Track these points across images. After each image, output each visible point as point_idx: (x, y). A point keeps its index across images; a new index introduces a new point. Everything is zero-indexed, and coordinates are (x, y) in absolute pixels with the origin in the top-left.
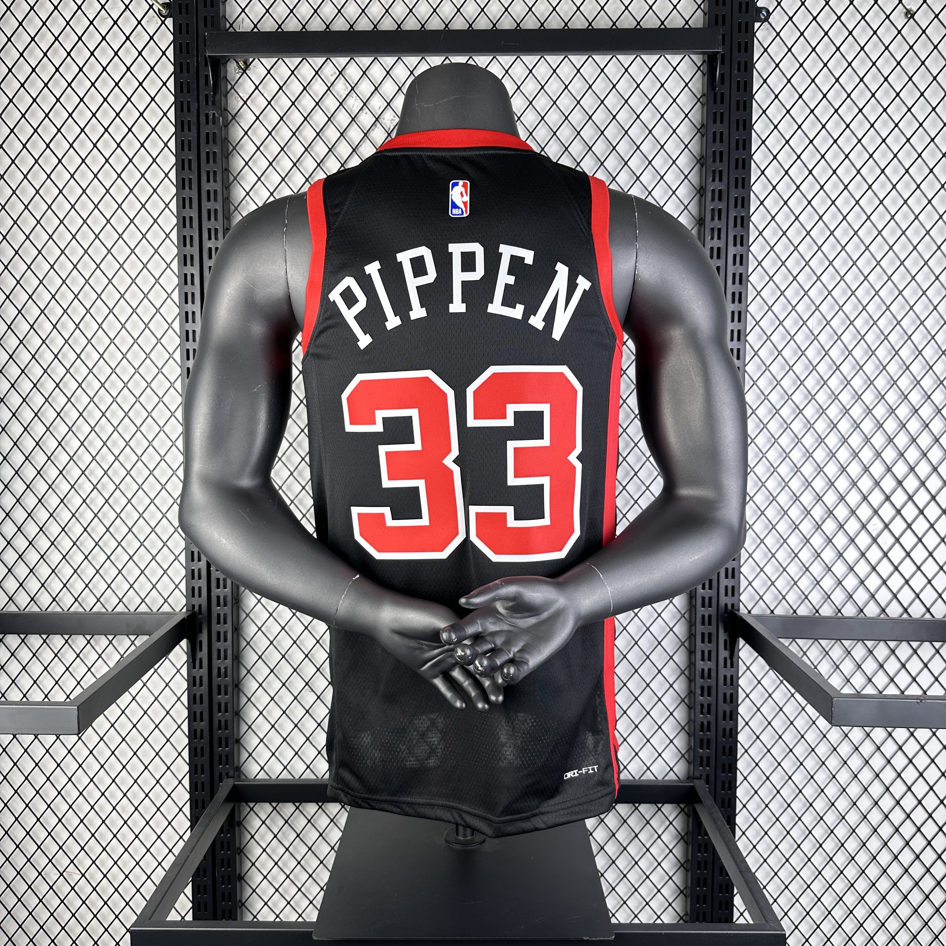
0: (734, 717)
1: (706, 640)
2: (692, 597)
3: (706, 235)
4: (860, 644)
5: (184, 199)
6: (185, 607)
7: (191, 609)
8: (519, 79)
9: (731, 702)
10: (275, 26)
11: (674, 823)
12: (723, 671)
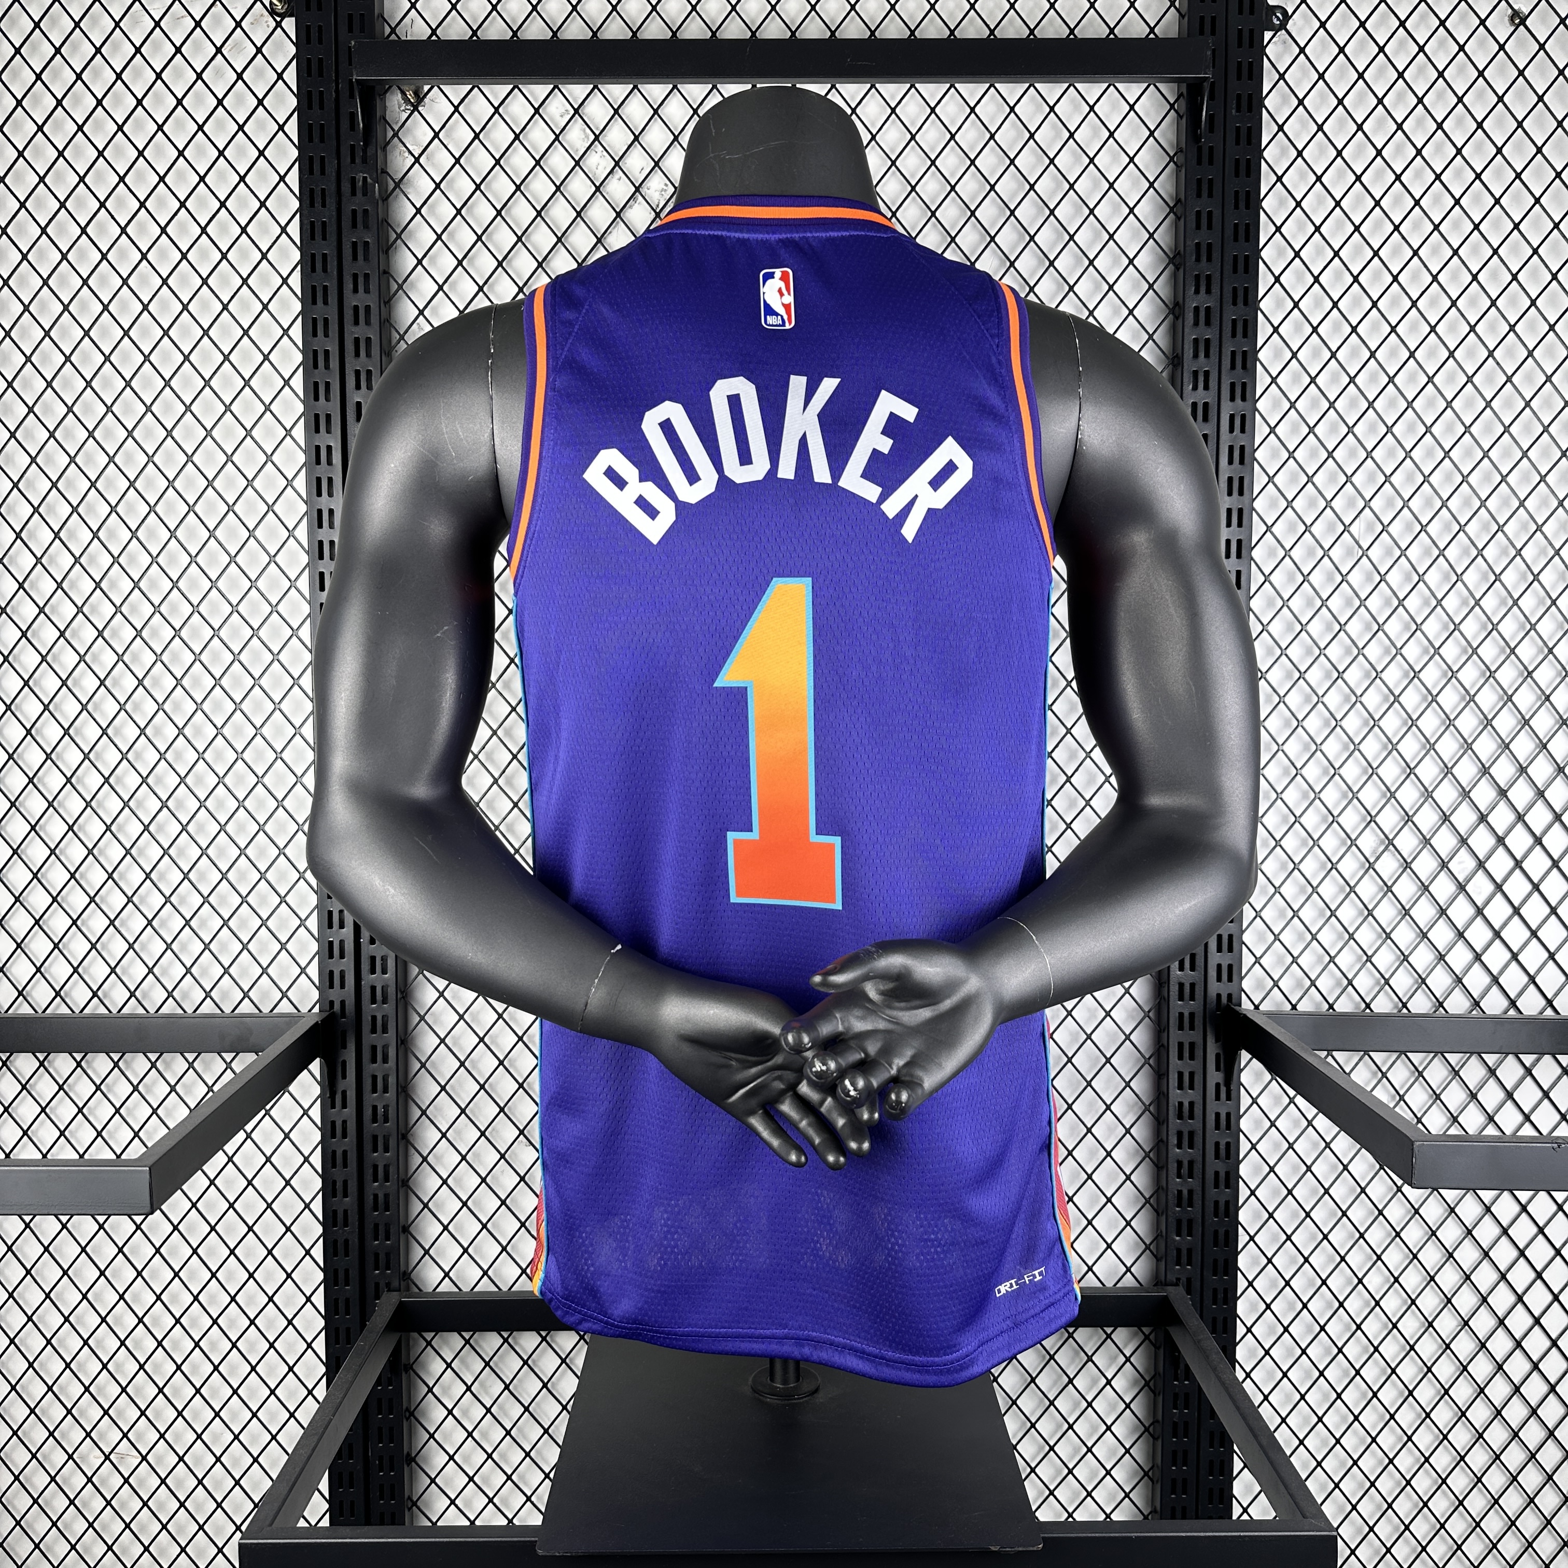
0: (1232, 1182)
1: (1186, 1054)
2: (1161, 983)
3: (1185, 383)
4: (1438, 1061)
5: (315, 321)
6: (318, 1006)
7: (327, 1008)
8: (874, 123)
9: (1228, 1157)
10: (466, 32)
11: (1132, 1360)
12: (1213, 1106)
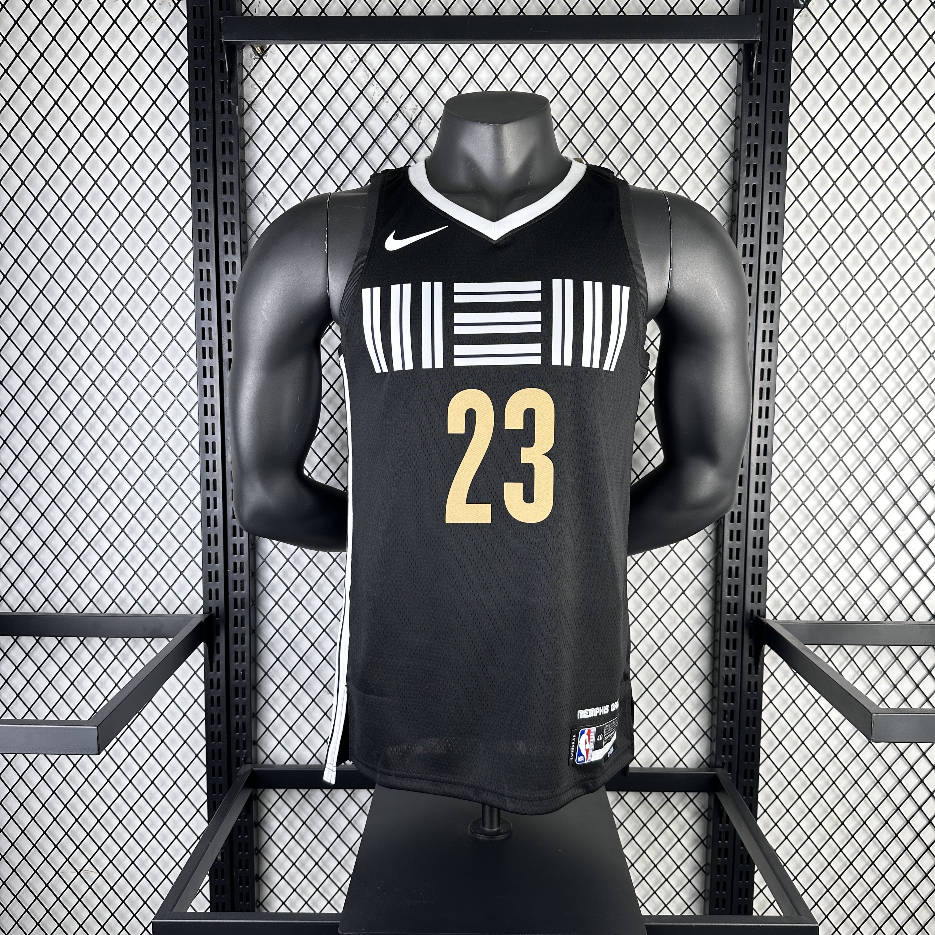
0: (757, 722)
1: (731, 646)
2: (717, 602)
3: (739, 232)
4: (885, 651)
5: (199, 191)
6: (202, 609)
7: (208, 611)
8: (547, 67)
9: (755, 708)
10: (292, 10)
11: (694, 827)
12: (747, 678)
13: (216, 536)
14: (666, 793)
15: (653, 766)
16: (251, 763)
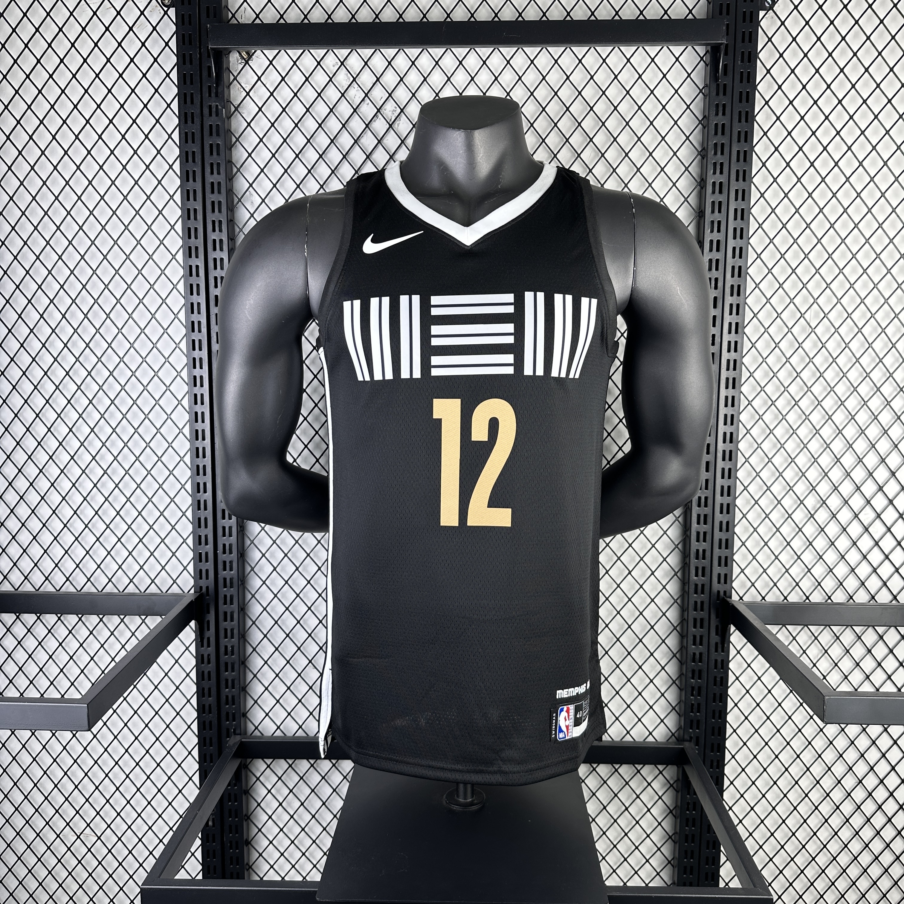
0: (723, 698)
1: (698, 625)
2: (685, 584)
3: (706, 228)
4: (849, 630)
5: (188, 191)
6: (193, 589)
7: (199, 590)
8: (520, 69)
9: (721, 685)
10: (276, 16)
11: (663, 798)
12: (714, 655)
13: (206, 519)
14: (636, 766)
15: (623, 740)
16: (240, 734)
